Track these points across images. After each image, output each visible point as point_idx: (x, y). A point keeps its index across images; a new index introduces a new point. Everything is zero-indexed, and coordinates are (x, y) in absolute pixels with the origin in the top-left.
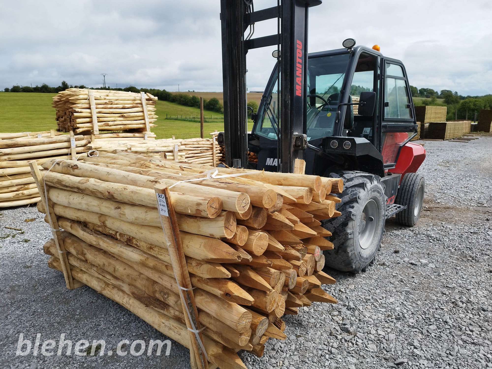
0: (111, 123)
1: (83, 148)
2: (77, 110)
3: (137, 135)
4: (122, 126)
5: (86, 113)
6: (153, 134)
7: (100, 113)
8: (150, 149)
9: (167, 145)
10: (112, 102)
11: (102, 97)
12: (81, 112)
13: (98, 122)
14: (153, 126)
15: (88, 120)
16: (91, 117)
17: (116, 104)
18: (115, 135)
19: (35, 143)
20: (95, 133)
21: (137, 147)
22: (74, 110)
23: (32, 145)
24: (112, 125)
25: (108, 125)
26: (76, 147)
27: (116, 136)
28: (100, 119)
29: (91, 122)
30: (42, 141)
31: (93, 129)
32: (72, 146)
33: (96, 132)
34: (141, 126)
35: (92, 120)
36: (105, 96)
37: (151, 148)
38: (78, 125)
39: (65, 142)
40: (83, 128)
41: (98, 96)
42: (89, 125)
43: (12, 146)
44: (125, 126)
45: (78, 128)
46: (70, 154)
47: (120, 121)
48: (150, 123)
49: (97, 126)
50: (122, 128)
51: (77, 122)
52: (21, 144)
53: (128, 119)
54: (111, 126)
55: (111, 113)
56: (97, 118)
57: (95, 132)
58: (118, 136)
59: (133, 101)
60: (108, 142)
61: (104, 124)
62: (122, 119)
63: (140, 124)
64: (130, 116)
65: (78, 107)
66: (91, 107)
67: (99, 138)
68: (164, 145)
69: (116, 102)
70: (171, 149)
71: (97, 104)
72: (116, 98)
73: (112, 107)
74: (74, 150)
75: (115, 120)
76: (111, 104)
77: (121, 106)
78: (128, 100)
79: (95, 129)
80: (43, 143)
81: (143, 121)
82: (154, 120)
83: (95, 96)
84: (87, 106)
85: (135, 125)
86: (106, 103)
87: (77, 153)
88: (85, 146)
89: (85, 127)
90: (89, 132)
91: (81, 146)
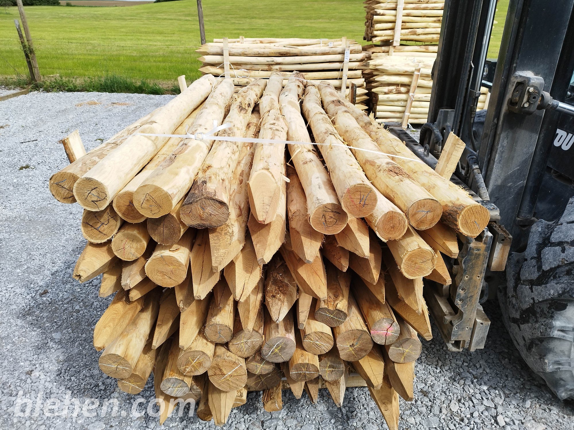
0: (419, 31)
1: (358, 63)
2: (379, 11)
4: (435, 36)
5: (389, 15)
7: (408, 15)
12: (383, 15)
13: (402, 29)
15: (390, 25)
16: (394, 22)
17: (434, 2)
18: (423, 48)
19: (307, 53)
20: (395, 44)
22: (376, 12)
23: (303, 55)
24: (421, 34)
25: (415, 34)
26: (350, 62)
27: (424, 50)
28: (407, 24)
29: (393, 29)
30: (314, 52)
31: (393, 39)
32: (345, 60)
33: (397, 43)
35: (395, 26)
38: (376, 33)
39: (339, 54)
40: (381, 36)
42: (389, 32)
43: (285, 54)
45: (376, 36)
46: (342, 70)
47: (433, 28)
49: (399, 35)
50: (435, 38)
51: (376, 28)
52: (293, 53)
54: (419, 35)
55: (424, 17)
56: (401, 24)
57: (394, 42)
58: (427, 49)
60: (405, 57)
61: (410, 32)
65: (381, 7)
66: (398, 7)
67: (400, 51)
71: (407, 3)
73: (427, 7)
74: (347, 65)
75: (428, 26)
76: (427, 3)
79: (395, 39)
80: (315, 54)
84: (393, 5)
86: (419, 1)
87: (350, 70)
88: (362, 61)
89: (384, 35)
90: (387, 43)
91: (356, 60)
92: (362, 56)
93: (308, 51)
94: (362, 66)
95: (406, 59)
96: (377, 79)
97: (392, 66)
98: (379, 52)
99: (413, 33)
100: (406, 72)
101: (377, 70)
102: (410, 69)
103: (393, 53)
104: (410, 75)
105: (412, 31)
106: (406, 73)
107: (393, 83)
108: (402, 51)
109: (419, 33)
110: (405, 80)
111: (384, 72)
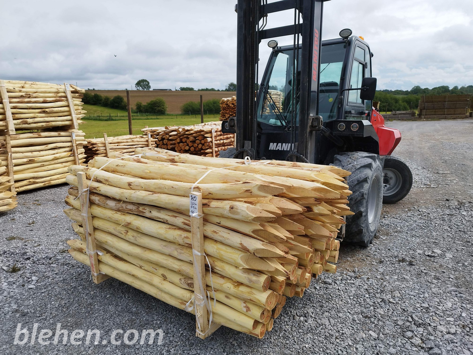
10: (29, 94)
11: (17, 89)
16: (3, 114)
17: (35, 97)
25: (26, 123)
27: (37, 136)
29: (4, 120)
33: (12, 131)
36: (20, 88)
41: (11, 88)
53: (51, 115)
55: (29, 109)
59: (56, 94)
64: (53, 111)
69: (35, 95)
71: (10, 97)
72: (35, 90)
73: (30, 101)
76: (29, 97)
77: (41, 100)
78: (50, 93)
83: (7, 87)
86: (22, 96)
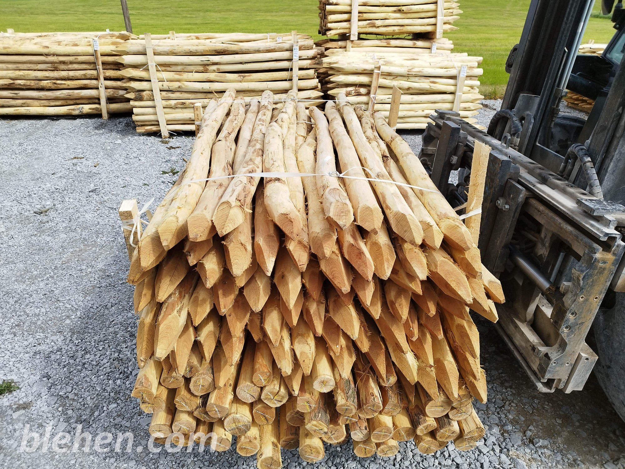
0: (378, 23)
1: (309, 61)
3: (420, 43)
4: (396, 28)
5: (343, 5)
6: (449, 44)
7: (364, 5)
8: (413, 70)
9: (450, 64)
12: (337, 4)
13: (359, 20)
14: (450, 29)
15: (345, 16)
18: (384, 43)
19: (248, 50)
20: (352, 38)
21: (395, 65)
23: (244, 52)
24: (381, 26)
26: (300, 59)
28: (365, 15)
30: (257, 48)
31: (350, 32)
32: (294, 58)
34: (429, 29)
35: (351, 17)
37: (416, 70)
38: (330, 25)
39: (287, 50)
40: (336, 29)
42: (345, 24)
44: (402, 28)
45: (330, 29)
46: (292, 70)
47: (394, 18)
48: (445, 23)
49: (355, 28)
50: (397, 31)
51: (330, 20)
52: (231, 51)
54: (378, 27)
56: (357, 15)
57: (351, 36)
58: (388, 44)
60: (364, 53)
61: (368, 24)
62: (398, 15)
63: (428, 25)
67: (358, 46)
68: (445, 64)
70: (453, 72)
74: (297, 64)
75: (387, 17)
79: (352, 33)
80: (258, 51)
81: (432, 21)
82: (454, 19)
85: (420, 26)
87: (300, 69)
88: (313, 58)
89: (339, 28)
90: (344, 37)
91: (306, 57)
92: (314, 53)
93: (249, 48)
94: (314, 64)
95: (365, 56)
96: (333, 79)
97: (349, 64)
98: (336, 48)
99: (372, 25)
100: (365, 70)
101: (332, 68)
102: (369, 67)
103: (352, 49)
104: (370, 73)
105: (370, 23)
106: (364, 72)
107: (350, 83)
108: (361, 45)
109: (378, 26)
110: (364, 79)
111: (340, 71)
